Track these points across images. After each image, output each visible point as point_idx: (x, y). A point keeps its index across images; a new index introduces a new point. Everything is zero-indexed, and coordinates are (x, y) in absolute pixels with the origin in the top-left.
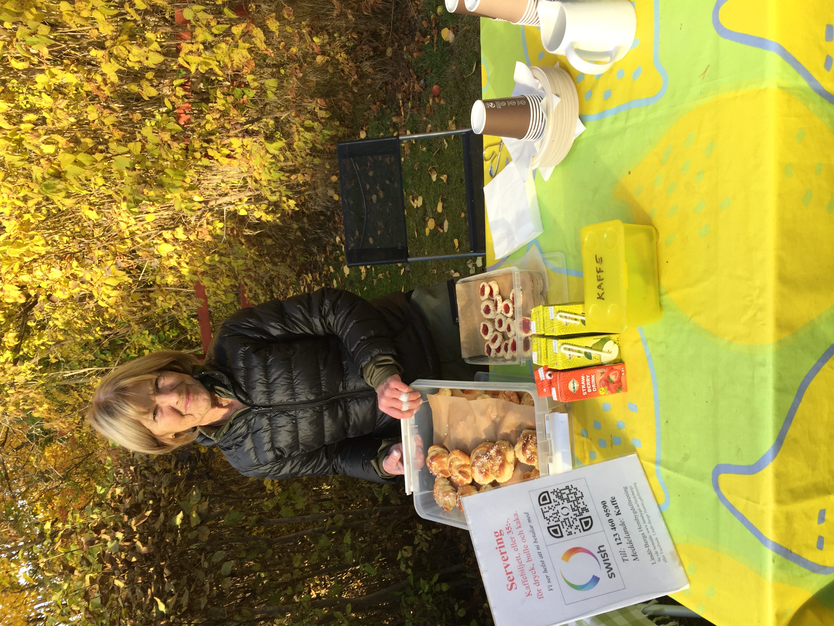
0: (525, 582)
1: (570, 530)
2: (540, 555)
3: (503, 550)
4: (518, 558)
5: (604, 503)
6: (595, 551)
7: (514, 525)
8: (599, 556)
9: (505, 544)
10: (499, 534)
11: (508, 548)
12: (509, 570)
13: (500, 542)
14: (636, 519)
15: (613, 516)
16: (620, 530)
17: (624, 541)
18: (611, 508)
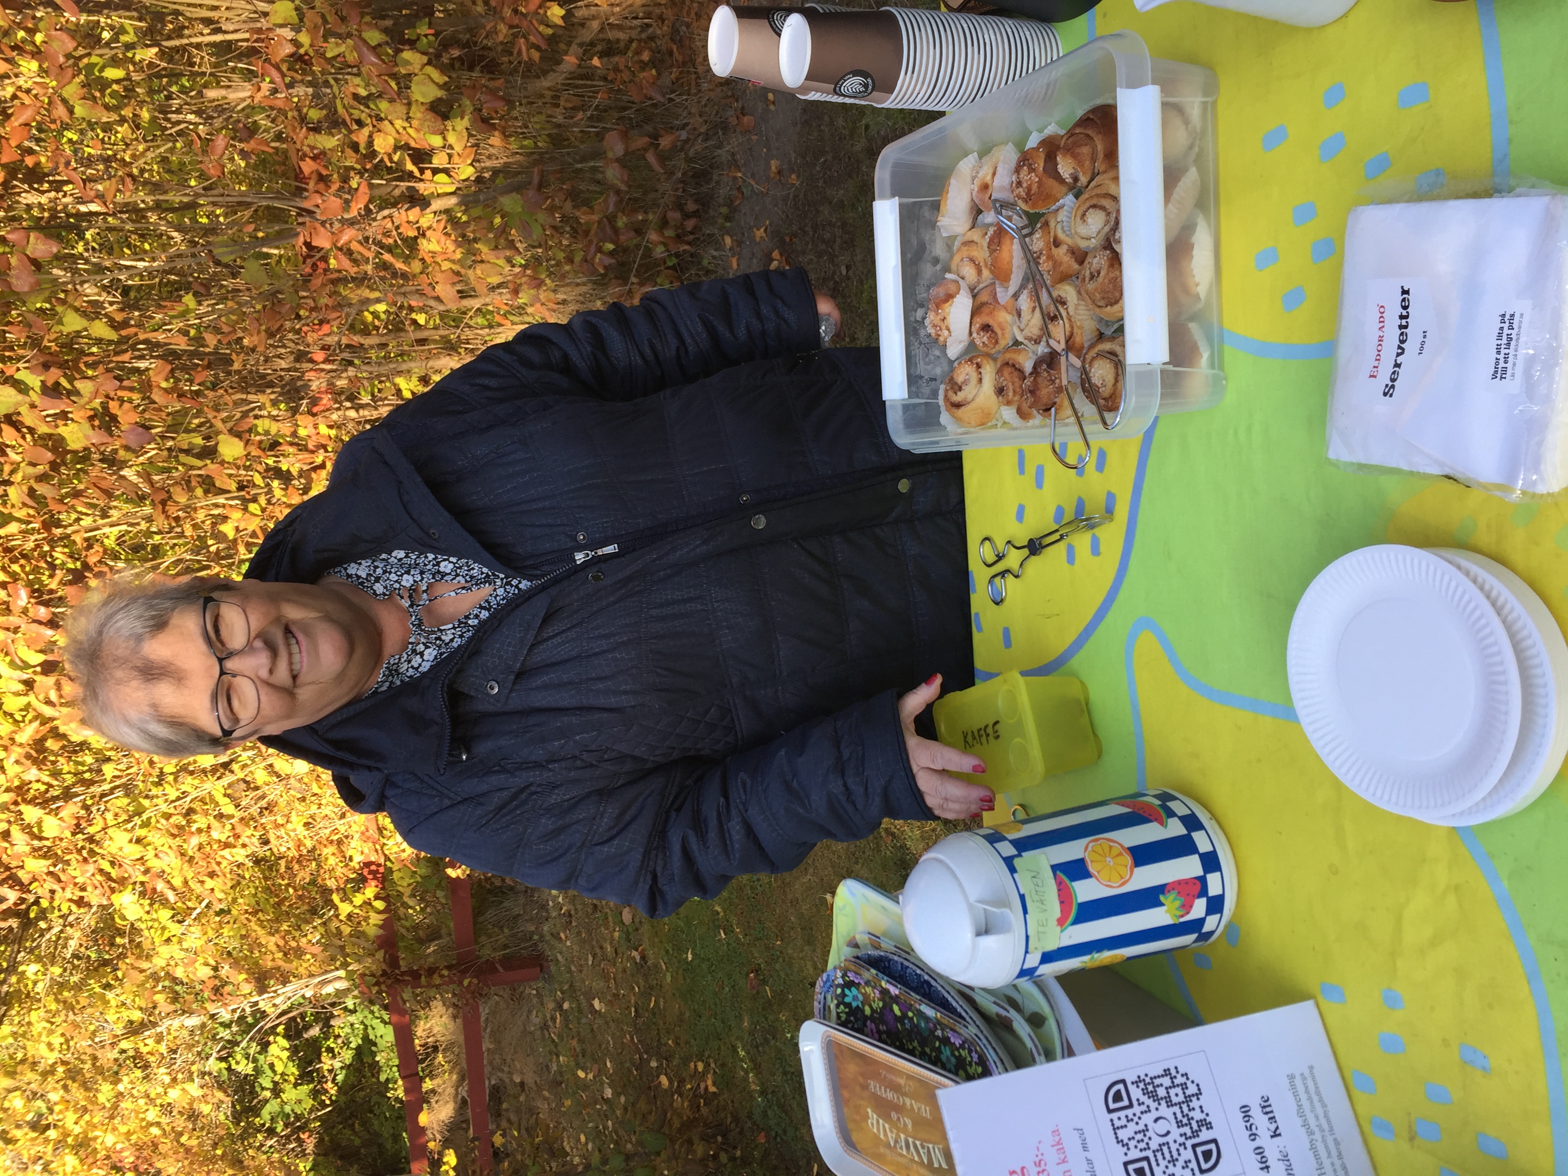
1: (1171, 1170)
5: (1245, 1110)
7: (1051, 1156)
14: (1313, 1147)
15: (1264, 1140)
16: (1277, 1171)
18: (1260, 1120)
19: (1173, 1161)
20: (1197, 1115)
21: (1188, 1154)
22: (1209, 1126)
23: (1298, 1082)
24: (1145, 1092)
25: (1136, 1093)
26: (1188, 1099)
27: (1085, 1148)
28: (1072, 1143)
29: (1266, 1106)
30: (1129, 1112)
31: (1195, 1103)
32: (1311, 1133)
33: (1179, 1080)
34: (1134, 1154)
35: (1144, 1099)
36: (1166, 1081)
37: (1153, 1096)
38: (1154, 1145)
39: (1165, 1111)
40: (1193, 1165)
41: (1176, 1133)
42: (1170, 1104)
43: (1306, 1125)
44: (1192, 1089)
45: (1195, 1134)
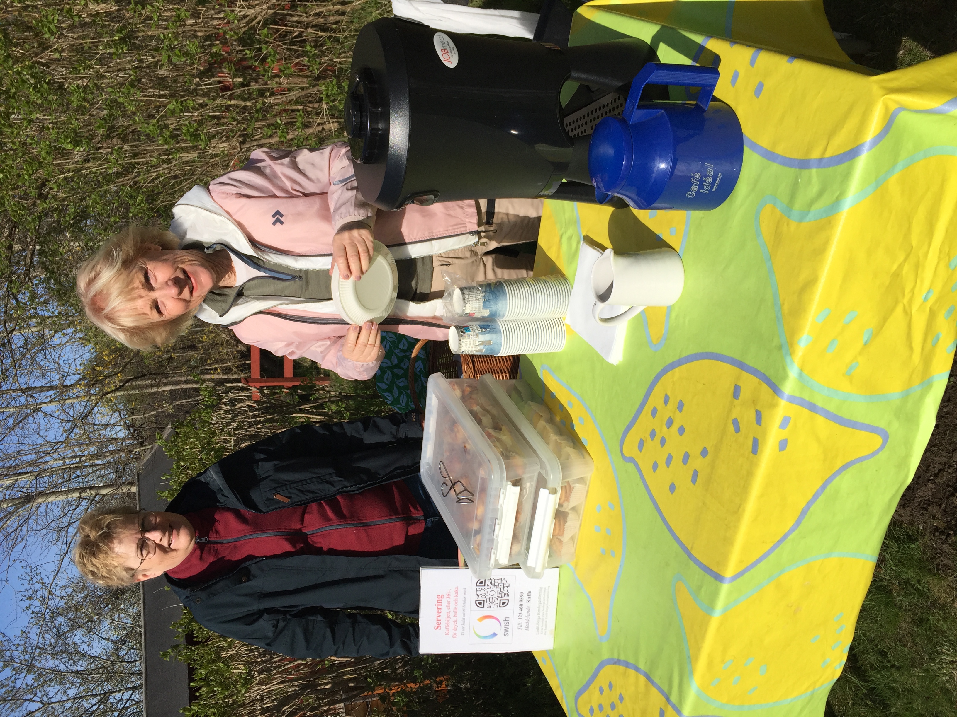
0: (447, 627)
1: (491, 605)
2: (464, 614)
3: (439, 607)
4: (448, 614)
5: (522, 594)
6: (501, 619)
7: (453, 594)
8: (503, 623)
9: (442, 604)
10: (440, 598)
11: (443, 607)
12: (439, 618)
13: (439, 602)
14: (539, 607)
15: (524, 603)
16: (524, 612)
17: (524, 618)
18: (525, 597)
19: (492, 603)
20: (505, 592)
21: (498, 602)
22: (508, 595)
23: (543, 590)
24: (491, 583)
25: (487, 582)
26: (504, 587)
27: (465, 594)
28: (461, 592)
29: (529, 594)
30: (483, 588)
31: (506, 589)
32: (540, 603)
33: (504, 582)
34: (480, 598)
35: (490, 585)
36: (499, 581)
37: (494, 585)
38: (487, 597)
39: (495, 589)
40: (498, 605)
41: (496, 595)
42: (498, 587)
43: (540, 601)
44: (507, 585)
45: (502, 597)
